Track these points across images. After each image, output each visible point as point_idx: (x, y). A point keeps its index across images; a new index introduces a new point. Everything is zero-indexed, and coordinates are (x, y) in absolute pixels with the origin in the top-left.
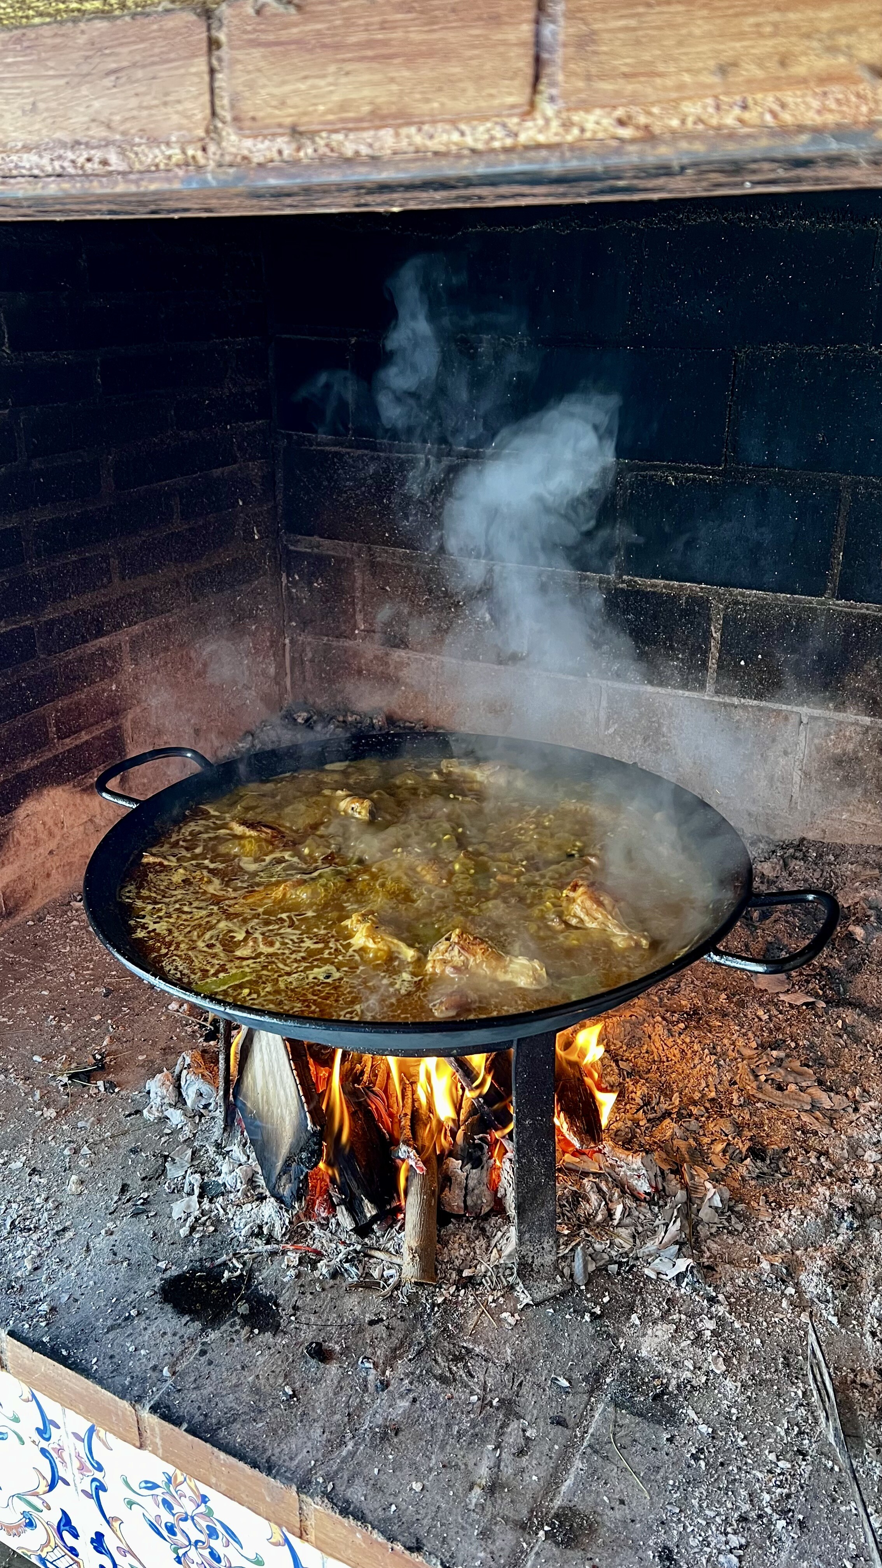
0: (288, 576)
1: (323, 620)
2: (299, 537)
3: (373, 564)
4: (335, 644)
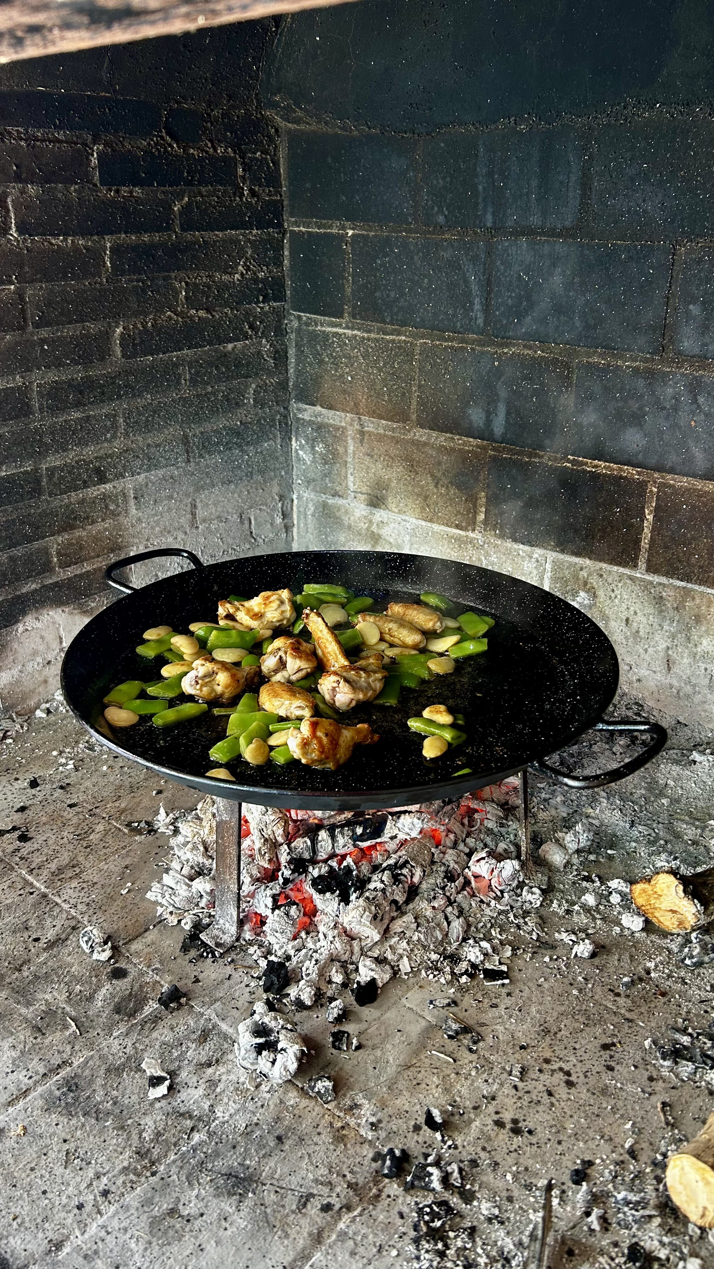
0: (297, 440)
1: (322, 479)
2: (307, 406)
3: (362, 433)
4: (330, 502)
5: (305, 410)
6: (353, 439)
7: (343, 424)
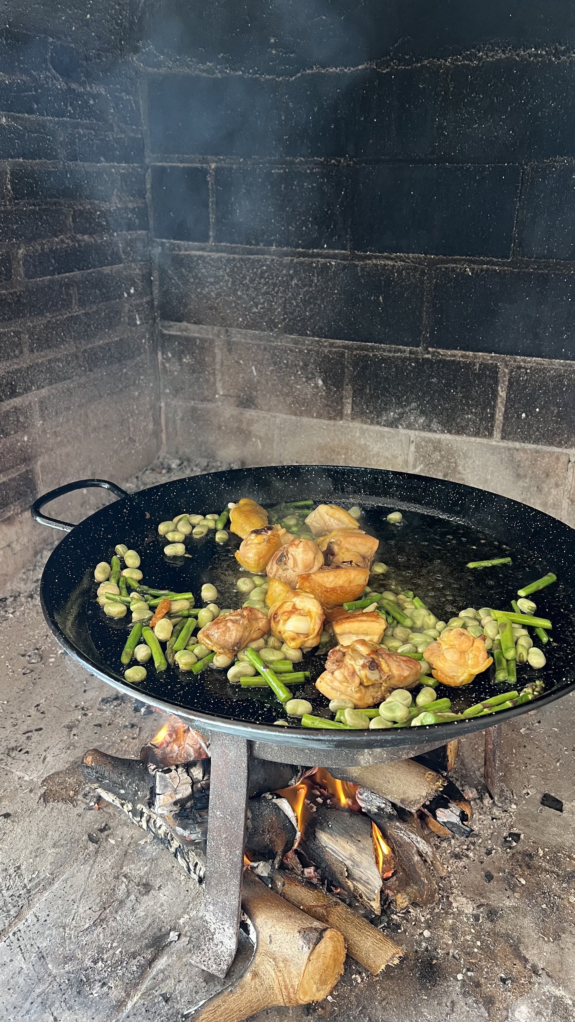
0: (163, 353)
1: (190, 387)
2: (172, 323)
3: (229, 343)
4: (200, 406)
5: (171, 326)
6: (221, 350)
7: (210, 337)
